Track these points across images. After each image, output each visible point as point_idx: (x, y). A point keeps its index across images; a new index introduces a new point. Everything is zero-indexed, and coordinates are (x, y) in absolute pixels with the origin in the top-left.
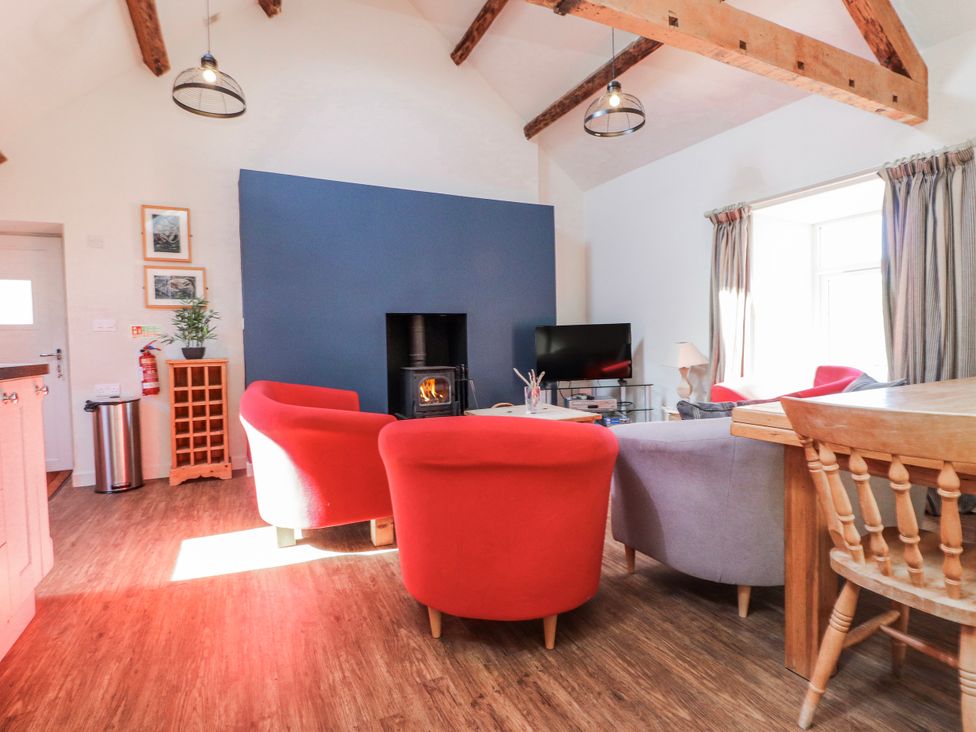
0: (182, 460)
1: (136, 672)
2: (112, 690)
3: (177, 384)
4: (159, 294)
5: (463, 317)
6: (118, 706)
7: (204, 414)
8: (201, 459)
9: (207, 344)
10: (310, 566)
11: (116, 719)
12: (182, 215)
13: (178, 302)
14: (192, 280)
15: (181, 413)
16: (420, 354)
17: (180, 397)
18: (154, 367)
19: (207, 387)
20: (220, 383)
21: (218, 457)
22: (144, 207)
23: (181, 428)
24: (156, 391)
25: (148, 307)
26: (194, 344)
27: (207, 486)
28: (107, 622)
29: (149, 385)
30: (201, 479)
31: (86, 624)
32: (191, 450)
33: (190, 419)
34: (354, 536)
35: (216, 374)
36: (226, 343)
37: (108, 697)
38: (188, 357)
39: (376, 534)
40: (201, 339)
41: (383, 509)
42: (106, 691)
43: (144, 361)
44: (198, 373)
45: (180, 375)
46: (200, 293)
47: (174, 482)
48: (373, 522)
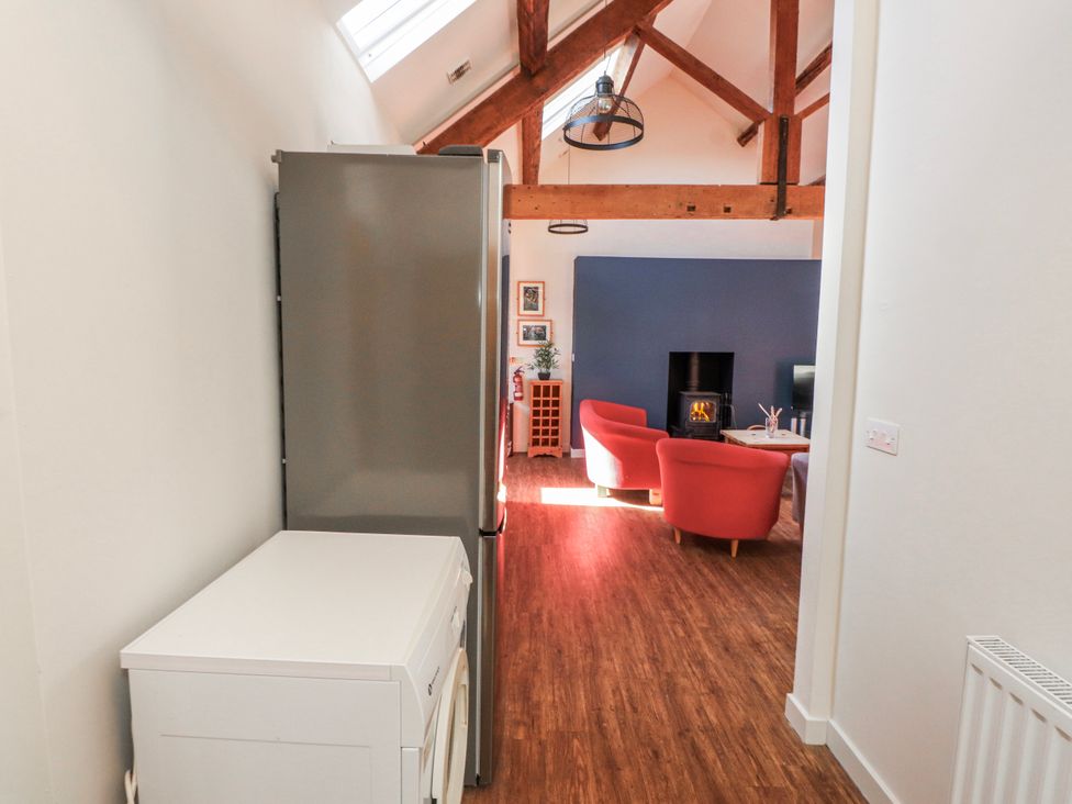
0: (535, 443)
3: (535, 396)
4: (526, 338)
5: (731, 355)
7: (548, 415)
8: (545, 443)
9: (551, 370)
10: (617, 509)
12: (540, 286)
13: (537, 342)
14: (544, 328)
15: (536, 413)
16: (694, 381)
17: (536, 403)
18: (521, 383)
19: (551, 399)
20: (558, 396)
21: (555, 443)
22: (519, 282)
23: (536, 423)
24: (521, 398)
25: (519, 345)
26: (544, 370)
27: (549, 461)
29: (518, 395)
30: (545, 456)
32: (541, 437)
33: (541, 418)
34: (641, 497)
35: (557, 390)
36: (562, 371)
38: (541, 379)
39: (652, 498)
40: (548, 368)
41: (657, 484)
43: (516, 380)
44: (547, 388)
45: (537, 390)
46: (548, 337)
47: (530, 455)
48: (651, 491)
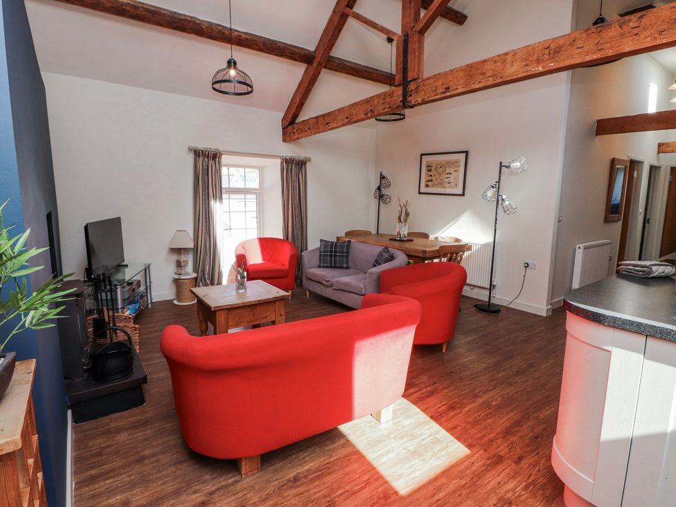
1: (535, 407)
2: (548, 407)
6: (550, 401)
11: (553, 397)
28: (528, 445)
31: (538, 453)
37: (551, 406)
42: (551, 408)
